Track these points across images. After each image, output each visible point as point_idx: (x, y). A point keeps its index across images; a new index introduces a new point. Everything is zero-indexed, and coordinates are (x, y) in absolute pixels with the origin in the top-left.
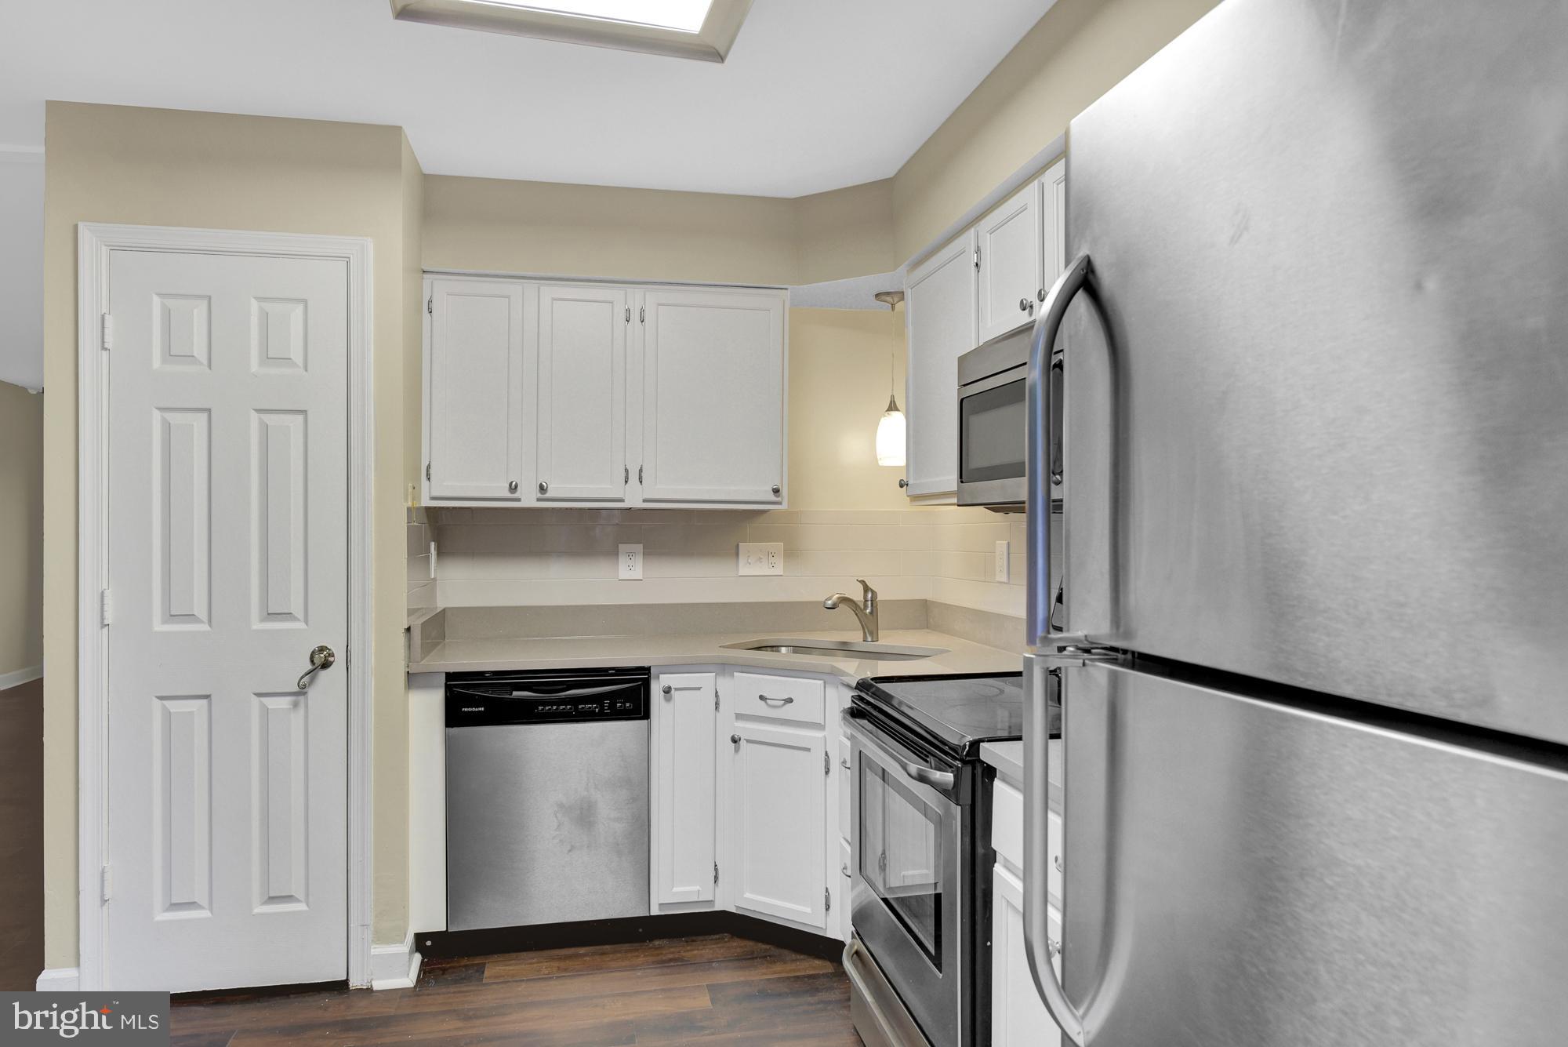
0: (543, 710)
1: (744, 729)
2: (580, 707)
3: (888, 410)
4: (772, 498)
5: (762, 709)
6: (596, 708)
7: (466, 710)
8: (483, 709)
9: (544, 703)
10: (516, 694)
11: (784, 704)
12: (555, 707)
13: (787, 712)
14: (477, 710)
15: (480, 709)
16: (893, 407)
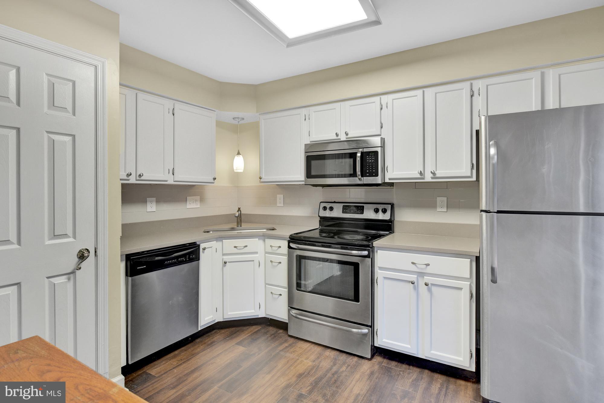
0: (167, 263)
1: (226, 258)
2: (179, 259)
3: (237, 155)
4: (212, 181)
5: (235, 250)
6: (184, 259)
7: (139, 268)
8: (145, 266)
9: (167, 260)
10: (157, 258)
11: (244, 248)
12: (171, 261)
13: (246, 250)
14: (143, 267)
15: (144, 267)
16: (239, 154)
